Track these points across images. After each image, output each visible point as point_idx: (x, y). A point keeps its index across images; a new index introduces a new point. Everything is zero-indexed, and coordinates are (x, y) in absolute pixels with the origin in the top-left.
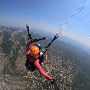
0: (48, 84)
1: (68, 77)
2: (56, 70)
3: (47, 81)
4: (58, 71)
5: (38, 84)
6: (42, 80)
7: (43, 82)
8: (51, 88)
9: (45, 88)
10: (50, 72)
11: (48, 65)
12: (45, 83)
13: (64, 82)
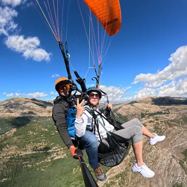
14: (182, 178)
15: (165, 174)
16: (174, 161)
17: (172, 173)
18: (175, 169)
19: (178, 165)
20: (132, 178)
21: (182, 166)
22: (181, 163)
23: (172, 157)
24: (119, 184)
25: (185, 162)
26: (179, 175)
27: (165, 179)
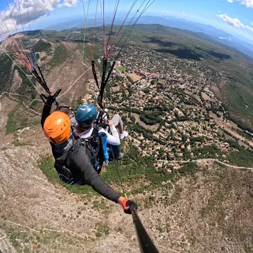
0: (156, 110)
1: (204, 92)
2: (164, 78)
3: (149, 105)
4: (170, 79)
5: (126, 117)
6: (134, 106)
7: (138, 109)
8: (167, 118)
9: (151, 121)
10: (149, 84)
11: (135, 72)
12: (145, 109)
13: (197, 101)
14: (35, 153)
15: (21, 173)
16: (10, 151)
17: (23, 163)
18: (19, 156)
19: (17, 149)
20: (16, 220)
21: (21, 145)
22: (17, 144)
23: (3, 152)
24: (26, 242)
25: (19, 138)
26: (29, 155)
27: (26, 175)
